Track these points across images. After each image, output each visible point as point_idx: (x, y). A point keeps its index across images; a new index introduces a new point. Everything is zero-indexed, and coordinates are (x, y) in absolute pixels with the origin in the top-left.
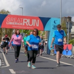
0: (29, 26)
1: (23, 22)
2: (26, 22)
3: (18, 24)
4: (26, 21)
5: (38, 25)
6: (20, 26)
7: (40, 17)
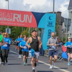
0: (20, 22)
1: (13, 17)
2: (17, 18)
3: (8, 20)
4: (16, 16)
6: (10, 22)
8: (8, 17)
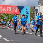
0: (10, 12)
1: (7, 9)
4: (9, 8)
5: (16, 11)
7: (17, 6)
8: (4, 9)
